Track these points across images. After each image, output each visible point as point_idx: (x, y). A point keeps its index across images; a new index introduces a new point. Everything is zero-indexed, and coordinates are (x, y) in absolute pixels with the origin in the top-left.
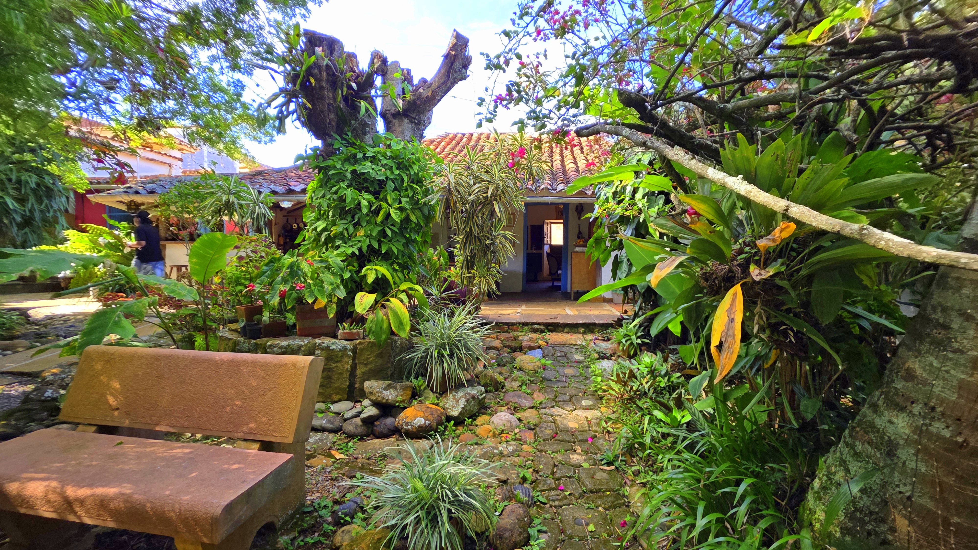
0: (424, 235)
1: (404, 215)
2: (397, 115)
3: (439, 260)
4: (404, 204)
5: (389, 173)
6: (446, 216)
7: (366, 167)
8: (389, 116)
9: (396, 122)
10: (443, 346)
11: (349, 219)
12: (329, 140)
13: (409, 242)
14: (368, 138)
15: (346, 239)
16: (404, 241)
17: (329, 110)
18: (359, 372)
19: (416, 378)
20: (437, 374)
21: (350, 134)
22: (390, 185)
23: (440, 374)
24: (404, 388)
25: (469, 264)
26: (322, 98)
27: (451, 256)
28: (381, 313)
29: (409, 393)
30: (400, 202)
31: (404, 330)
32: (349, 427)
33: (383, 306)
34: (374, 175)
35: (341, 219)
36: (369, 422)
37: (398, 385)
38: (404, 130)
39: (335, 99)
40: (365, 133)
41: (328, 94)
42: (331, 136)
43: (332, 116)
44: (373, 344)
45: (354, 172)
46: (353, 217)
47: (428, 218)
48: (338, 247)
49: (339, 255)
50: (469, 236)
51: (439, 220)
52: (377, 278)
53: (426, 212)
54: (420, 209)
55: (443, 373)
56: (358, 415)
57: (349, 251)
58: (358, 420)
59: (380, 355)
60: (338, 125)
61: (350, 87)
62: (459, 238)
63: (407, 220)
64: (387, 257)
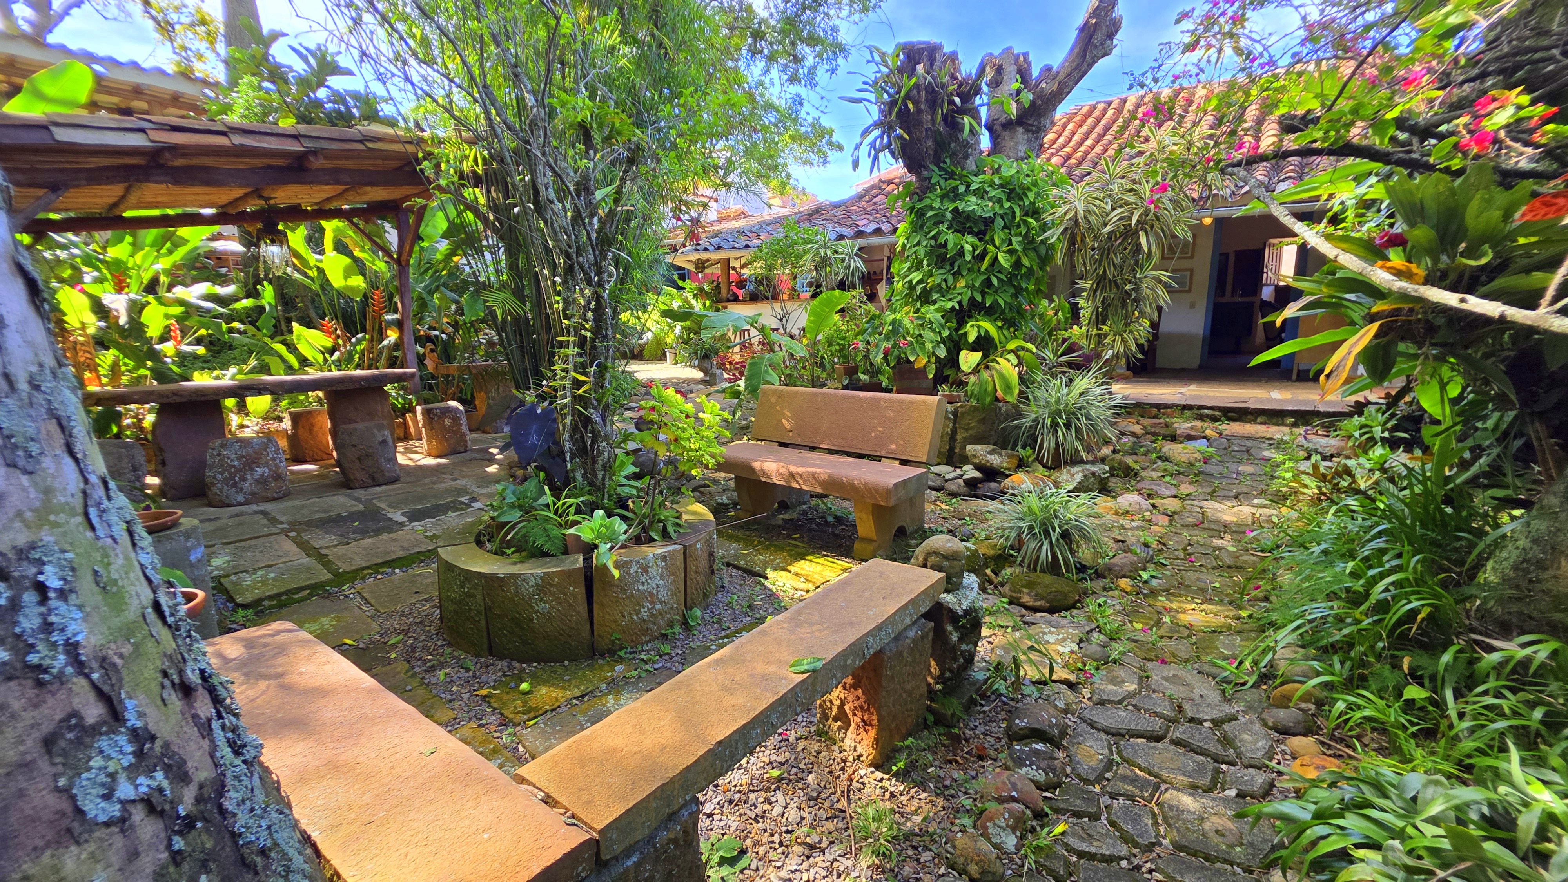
0: (1038, 282)
1: (1014, 258)
2: (1008, 125)
3: (1056, 314)
4: (1016, 246)
5: (997, 206)
6: (1070, 254)
7: (971, 204)
8: (997, 127)
9: (1006, 134)
10: (1059, 413)
11: (948, 267)
12: (925, 173)
13: (1019, 290)
14: (971, 164)
15: (944, 291)
16: (1013, 291)
17: (927, 137)
18: (959, 437)
19: (1024, 447)
20: (1049, 443)
21: (948, 161)
22: (1000, 222)
23: (1053, 445)
24: (1010, 456)
25: (1100, 319)
26: (920, 123)
27: (1075, 311)
28: (985, 374)
29: (1016, 462)
30: (1010, 244)
31: (1012, 393)
32: (952, 487)
33: (987, 367)
34: (979, 212)
35: (940, 268)
36: (972, 484)
37: (1004, 452)
38: (1016, 144)
39: (933, 121)
40: (966, 157)
41: (926, 117)
42: (926, 168)
43: (930, 143)
44: (975, 409)
45: (955, 210)
46: (952, 265)
47: (1045, 260)
48: (934, 302)
49: (937, 310)
50: (1101, 282)
51: (1060, 262)
52: (979, 338)
53: (1043, 252)
54: (1035, 249)
55: (1057, 444)
56: (960, 477)
57: (949, 305)
58: (961, 481)
59: (982, 421)
60: (936, 152)
61: (951, 102)
62: (1087, 284)
63: (1017, 264)
64: (991, 312)
